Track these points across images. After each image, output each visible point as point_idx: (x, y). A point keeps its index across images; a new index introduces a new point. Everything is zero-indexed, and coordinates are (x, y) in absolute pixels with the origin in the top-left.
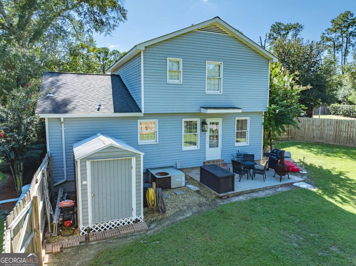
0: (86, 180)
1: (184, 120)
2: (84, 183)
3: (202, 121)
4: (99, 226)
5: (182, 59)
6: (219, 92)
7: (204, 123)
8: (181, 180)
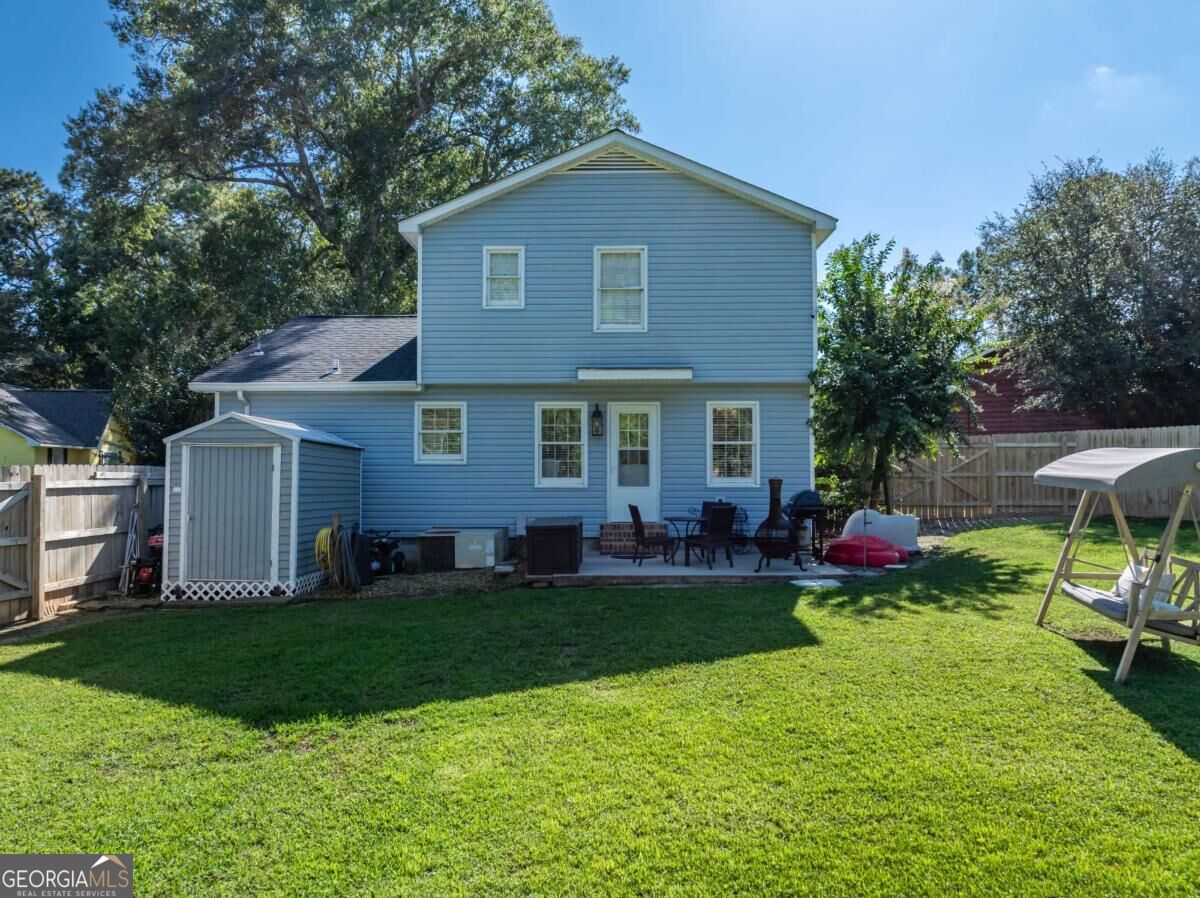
0: (180, 485)
1: (539, 406)
2: (176, 490)
3: (594, 409)
4: (200, 588)
5: (523, 248)
6: (638, 326)
7: (597, 414)
8: (484, 548)
